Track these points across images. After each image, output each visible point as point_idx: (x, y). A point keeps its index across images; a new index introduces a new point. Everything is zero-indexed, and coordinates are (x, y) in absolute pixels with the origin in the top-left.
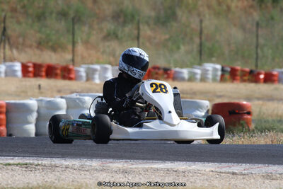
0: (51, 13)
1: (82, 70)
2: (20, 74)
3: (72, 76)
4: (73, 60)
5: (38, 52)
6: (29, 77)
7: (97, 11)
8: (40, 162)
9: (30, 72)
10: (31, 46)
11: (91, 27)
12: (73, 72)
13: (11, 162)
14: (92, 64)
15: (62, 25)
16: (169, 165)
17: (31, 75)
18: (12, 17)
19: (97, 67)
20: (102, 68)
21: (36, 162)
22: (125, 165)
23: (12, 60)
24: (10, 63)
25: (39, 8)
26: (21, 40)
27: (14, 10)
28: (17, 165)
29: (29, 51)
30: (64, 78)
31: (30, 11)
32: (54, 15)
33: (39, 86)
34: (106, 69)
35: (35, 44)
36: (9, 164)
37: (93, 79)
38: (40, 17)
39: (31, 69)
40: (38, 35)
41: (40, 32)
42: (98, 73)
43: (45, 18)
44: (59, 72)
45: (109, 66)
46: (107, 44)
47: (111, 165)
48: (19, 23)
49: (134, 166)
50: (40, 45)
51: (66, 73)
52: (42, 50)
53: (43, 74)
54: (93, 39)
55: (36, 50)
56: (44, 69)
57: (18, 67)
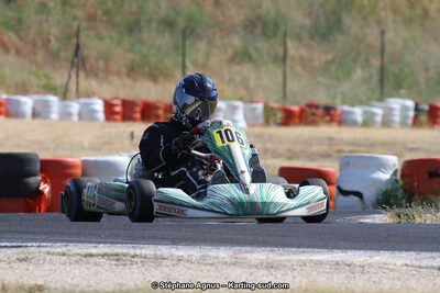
0: (149, 21)
2: (101, 116)
5: (128, 82)
6: (115, 120)
7: (221, 19)
8: (138, 252)
9: (117, 113)
10: (118, 73)
11: (211, 43)
13: (94, 251)
15: (165, 40)
16: (338, 256)
17: (118, 117)
18: (89, 29)
19: (221, 104)
20: (228, 106)
21: (132, 252)
22: (271, 256)
23: (89, 95)
24: (88, 100)
25: (130, 13)
26: (101, 64)
27: (92, 18)
28: (103, 256)
29: (116, 81)
31: (117, 19)
32: (154, 25)
33: (132, 134)
34: (234, 108)
35: (124, 70)
36: (91, 255)
38: (133, 28)
39: (118, 109)
40: (130, 56)
41: (131, 51)
42: (222, 114)
43: (140, 29)
44: (161, 112)
45: (239, 104)
46: (236, 68)
47: (248, 255)
48: (100, 37)
49: (284, 258)
50: (132, 71)
52: (135, 80)
53: (138, 116)
54: (214, 61)
55: (126, 79)
56: (138, 109)
57: (99, 106)
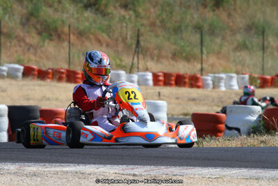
0: (187, 27)
1: (209, 79)
2: (151, 82)
3: (200, 84)
4: (202, 70)
5: (172, 62)
6: (159, 85)
7: (231, 24)
9: (160, 81)
10: (166, 57)
11: (223, 38)
12: (200, 80)
14: (219, 73)
15: (196, 38)
17: (161, 83)
18: (151, 31)
19: (223, 76)
20: (227, 76)
23: (147, 70)
24: (143, 73)
25: (176, 22)
26: (156, 52)
27: (153, 24)
29: (165, 62)
30: (192, 86)
31: (169, 25)
32: (190, 29)
33: (159, 93)
34: (231, 78)
35: (170, 55)
37: (219, 87)
38: (177, 30)
39: (161, 78)
40: (174, 47)
41: (175, 44)
42: (223, 81)
43: (181, 31)
44: (187, 80)
45: (234, 75)
46: (238, 54)
48: (157, 36)
50: (175, 56)
51: (194, 82)
52: (176, 61)
53: (173, 82)
54: (225, 49)
55: (171, 60)
56: (173, 78)
57: (150, 76)
